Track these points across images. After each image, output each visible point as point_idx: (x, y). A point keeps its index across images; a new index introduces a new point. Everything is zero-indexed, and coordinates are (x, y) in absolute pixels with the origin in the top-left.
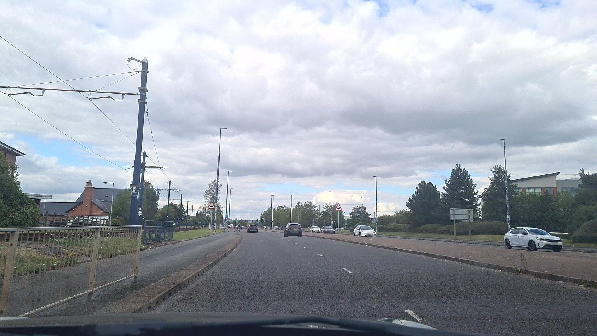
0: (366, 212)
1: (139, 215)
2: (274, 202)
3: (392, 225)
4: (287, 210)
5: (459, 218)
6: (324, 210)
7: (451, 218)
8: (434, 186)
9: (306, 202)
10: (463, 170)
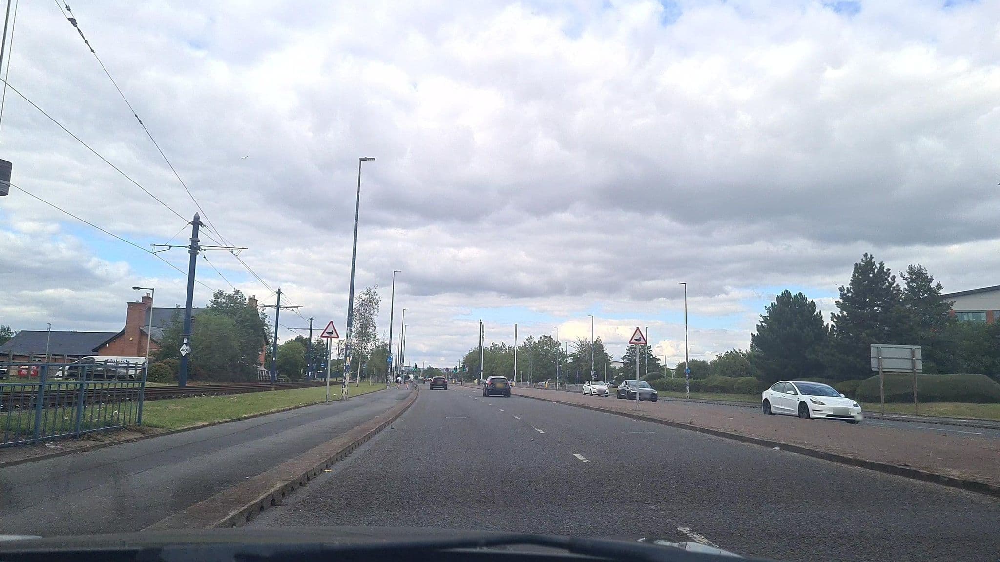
0: (652, 355)
1: (184, 353)
2: (484, 336)
3: (719, 379)
4: (507, 351)
5: (889, 365)
6: (573, 351)
7: (872, 367)
8: (809, 300)
9: (542, 336)
10: (878, 266)
